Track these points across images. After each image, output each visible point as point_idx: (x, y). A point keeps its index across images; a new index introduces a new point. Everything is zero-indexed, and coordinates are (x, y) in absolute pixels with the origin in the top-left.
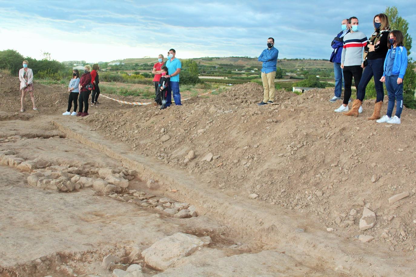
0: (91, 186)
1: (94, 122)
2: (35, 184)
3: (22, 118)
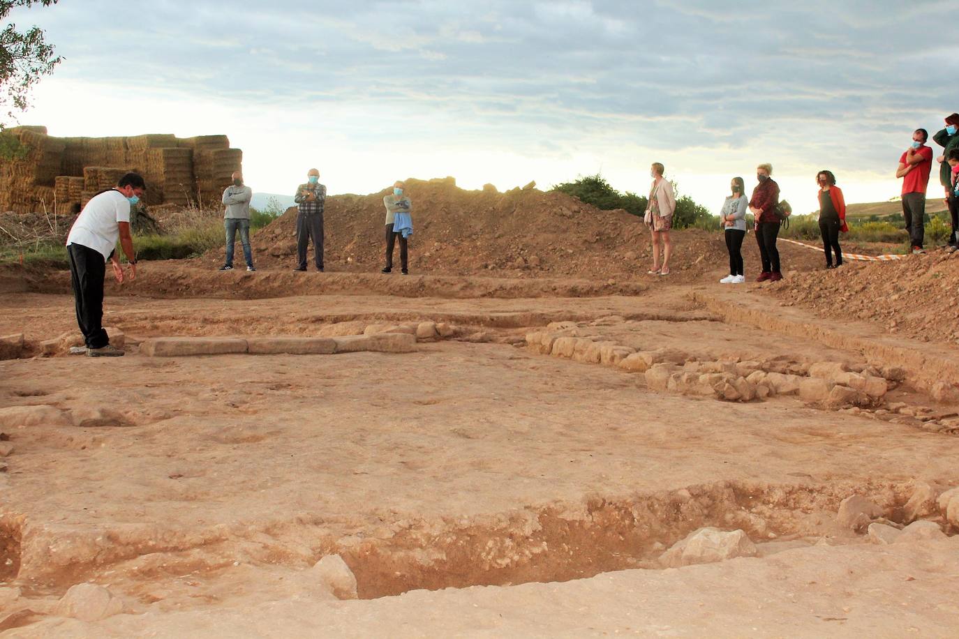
0: (795, 393)
1: (788, 291)
2: (664, 385)
3: (623, 292)
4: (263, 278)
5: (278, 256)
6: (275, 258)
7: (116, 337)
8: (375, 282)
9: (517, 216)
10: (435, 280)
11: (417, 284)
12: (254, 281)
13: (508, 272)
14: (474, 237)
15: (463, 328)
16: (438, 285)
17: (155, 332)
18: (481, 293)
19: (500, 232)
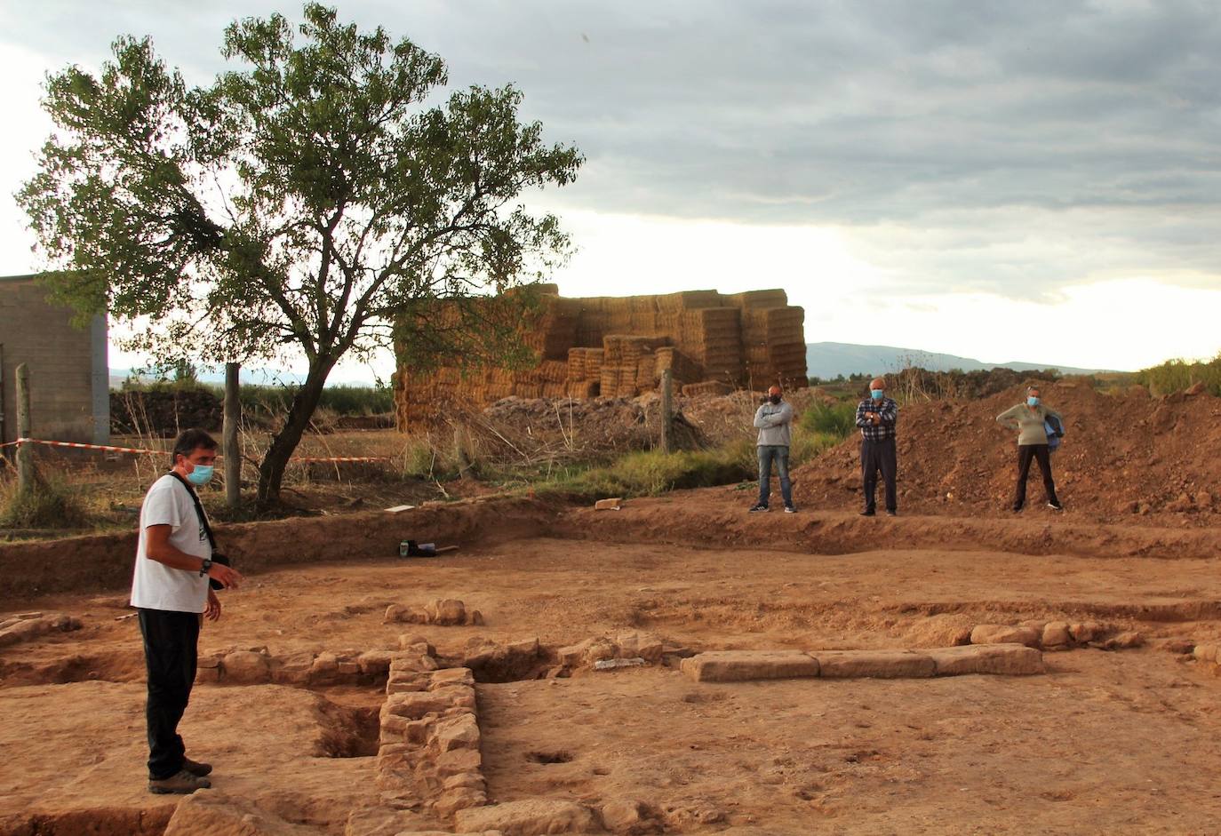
4: (836, 524)
5: (855, 490)
6: (851, 493)
7: (652, 648)
8: (985, 533)
9: (1179, 432)
10: (1066, 530)
11: (1040, 535)
12: (824, 528)
13: (1168, 519)
14: (1118, 463)
15: (1106, 623)
16: (1070, 538)
17: (698, 624)
18: (1129, 551)
19: (1156, 455)
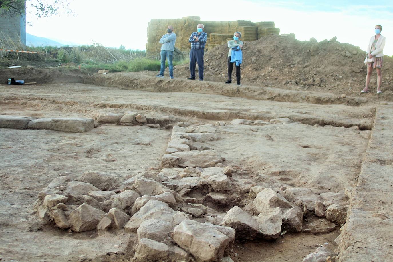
3: (349, 103)
4: (167, 81)
8: (216, 87)
9: (321, 55)
10: (246, 88)
11: (235, 89)
12: (163, 83)
13: (295, 87)
14: (292, 66)
16: (247, 91)
18: (268, 97)
19: (308, 64)
